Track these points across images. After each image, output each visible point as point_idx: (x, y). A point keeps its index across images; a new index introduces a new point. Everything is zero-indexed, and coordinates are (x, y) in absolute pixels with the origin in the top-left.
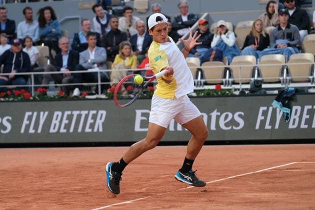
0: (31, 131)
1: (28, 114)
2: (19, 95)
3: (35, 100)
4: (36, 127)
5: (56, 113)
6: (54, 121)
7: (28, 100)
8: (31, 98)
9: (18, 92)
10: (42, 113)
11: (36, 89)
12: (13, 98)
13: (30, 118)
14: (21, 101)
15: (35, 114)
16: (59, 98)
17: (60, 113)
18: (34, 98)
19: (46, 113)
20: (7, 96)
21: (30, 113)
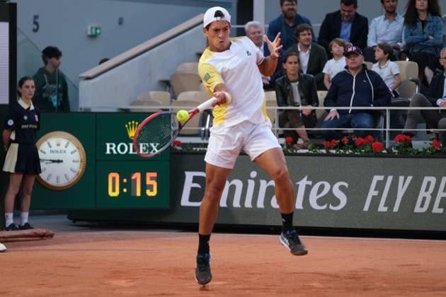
0: (382, 208)
1: (377, 178)
2: (363, 146)
3: (390, 154)
4: (390, 202)
5: (427, 179)
6: (422, 194)
7: (378, 155)
8: (384, 151)
9: (362, 140)
10: (401, 178)
11: (393, 135)
12: (351, 149)
13: (380, 186)
14: (366, 155)
15: (390, 178)
16: (433, 153)
17: (433, 180)
18: (389, 151)
19: (410, 178)
20: (341, 146)
21: (381, 178)
